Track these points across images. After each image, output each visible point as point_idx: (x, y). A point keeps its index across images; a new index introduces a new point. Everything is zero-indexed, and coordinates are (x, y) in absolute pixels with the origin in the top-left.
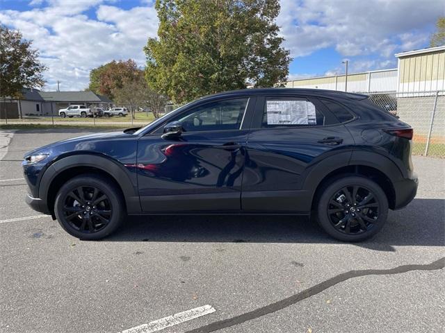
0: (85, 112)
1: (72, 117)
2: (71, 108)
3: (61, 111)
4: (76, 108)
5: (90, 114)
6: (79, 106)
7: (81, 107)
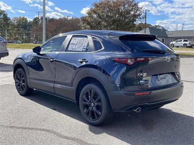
0: (186, 44)
1: (178, 47)
2: (178, 41)
3: (171, 43)
4: (181, 41)
5: (189, 45)
6: (183, 40)
7: (184, 41)
